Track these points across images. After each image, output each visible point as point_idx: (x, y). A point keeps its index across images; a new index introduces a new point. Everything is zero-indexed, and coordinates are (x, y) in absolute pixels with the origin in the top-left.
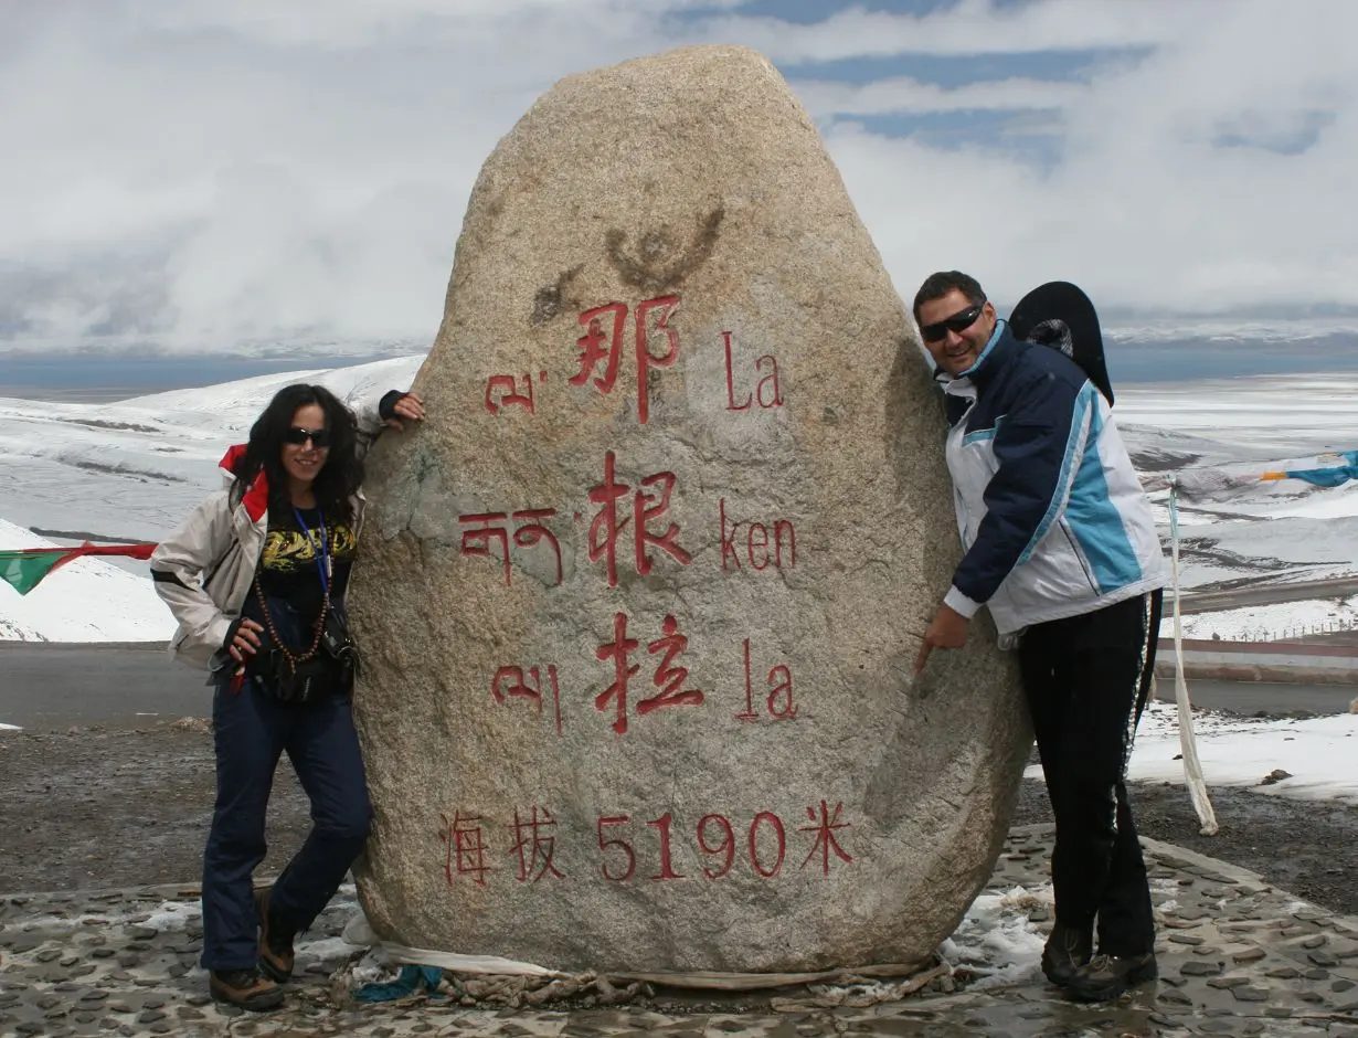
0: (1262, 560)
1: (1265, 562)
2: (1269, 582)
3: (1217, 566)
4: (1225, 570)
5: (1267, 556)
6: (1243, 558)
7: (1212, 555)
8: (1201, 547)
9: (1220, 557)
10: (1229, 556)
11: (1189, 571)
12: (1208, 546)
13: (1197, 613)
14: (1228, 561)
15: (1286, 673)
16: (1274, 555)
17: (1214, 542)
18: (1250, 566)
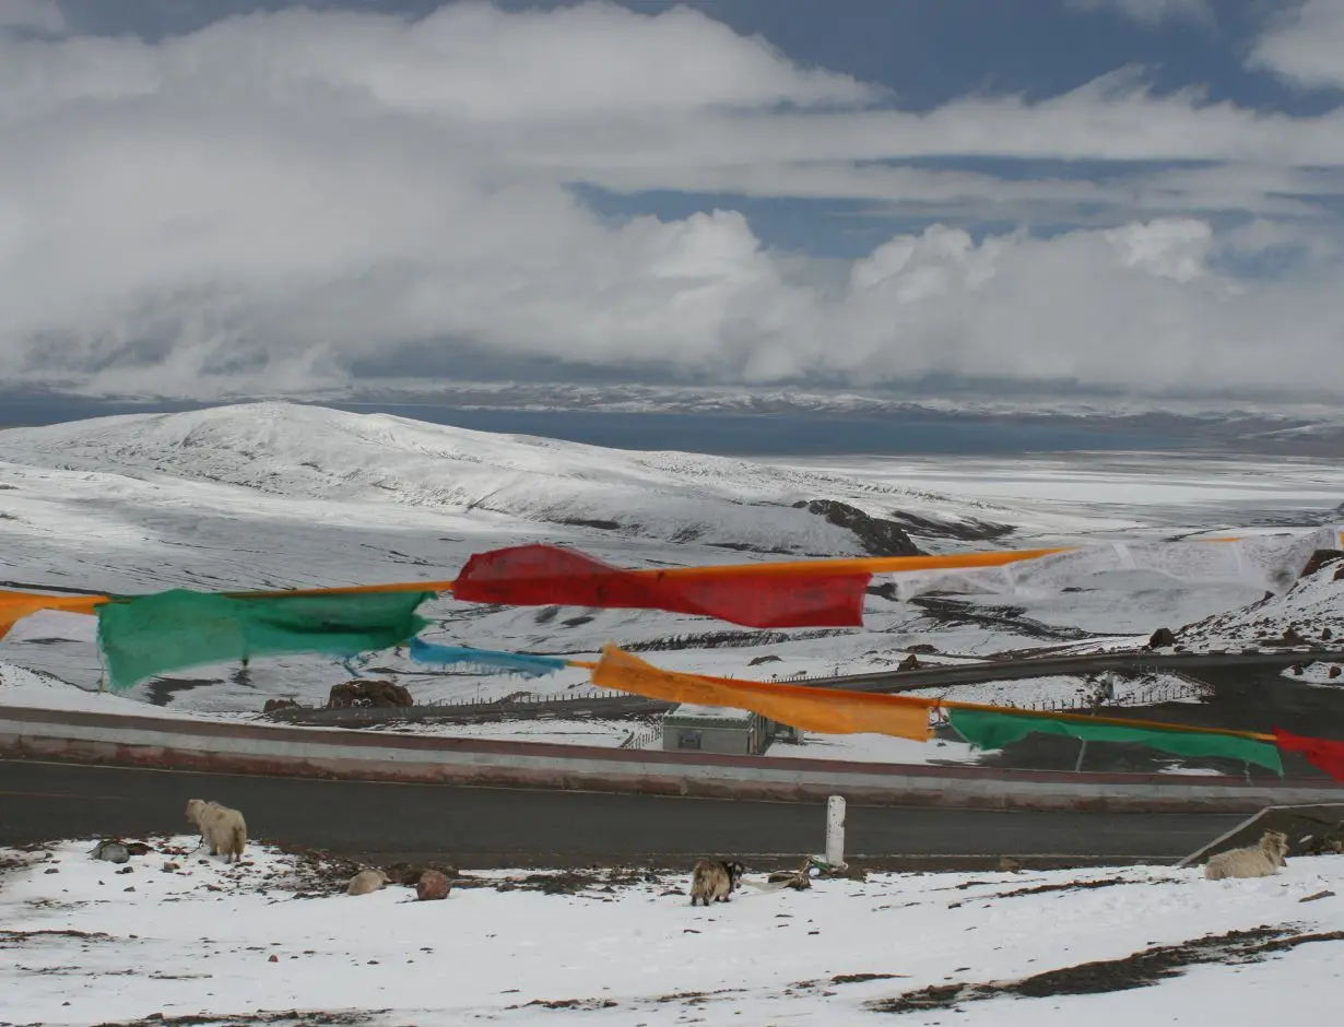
0: (1066, 629)
1: (1069, 632)
2: (1059, 653)
3: (1022, 634)
4: (1029, 638)
5: (1071, 626)
6: (1048, 628)
7: (1018, 624)
8: (1008, 615)
9: (1025, 626)
10: (1034, 624)
11: (995, 638)
12: (1015, 615)
13: (947, 685)
14: (1034, 630)
15: (718, 787)
16: (1078, 625)
17: (1022, 611)
18: (1054, 635)
